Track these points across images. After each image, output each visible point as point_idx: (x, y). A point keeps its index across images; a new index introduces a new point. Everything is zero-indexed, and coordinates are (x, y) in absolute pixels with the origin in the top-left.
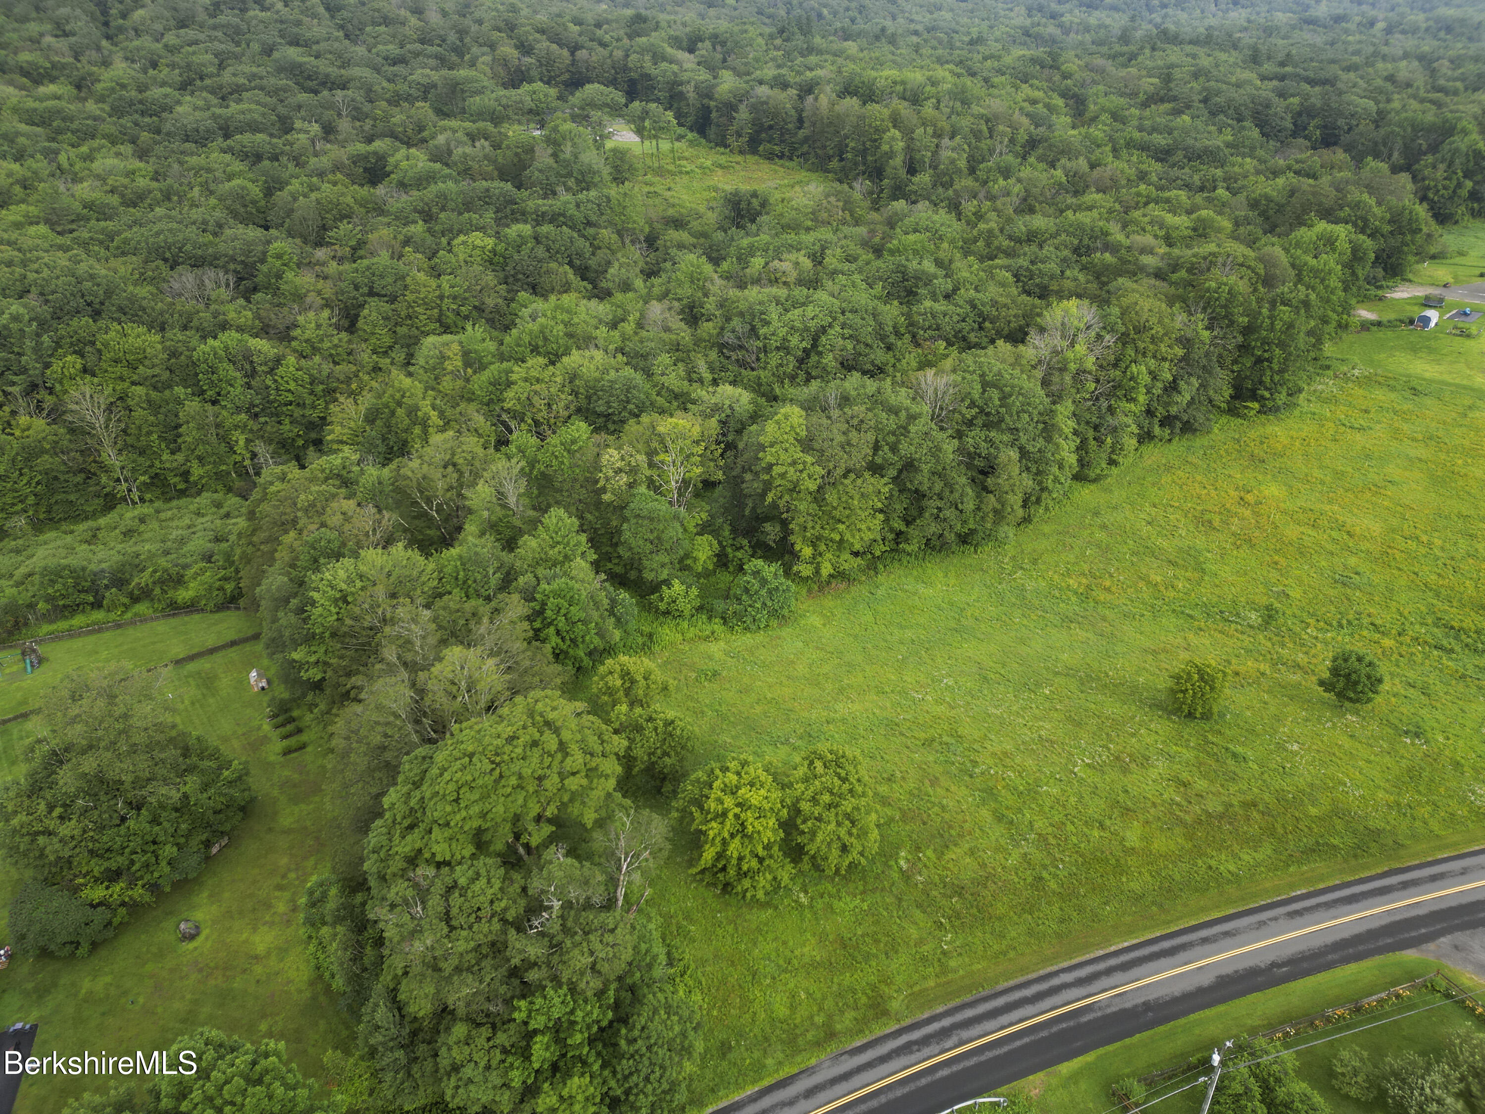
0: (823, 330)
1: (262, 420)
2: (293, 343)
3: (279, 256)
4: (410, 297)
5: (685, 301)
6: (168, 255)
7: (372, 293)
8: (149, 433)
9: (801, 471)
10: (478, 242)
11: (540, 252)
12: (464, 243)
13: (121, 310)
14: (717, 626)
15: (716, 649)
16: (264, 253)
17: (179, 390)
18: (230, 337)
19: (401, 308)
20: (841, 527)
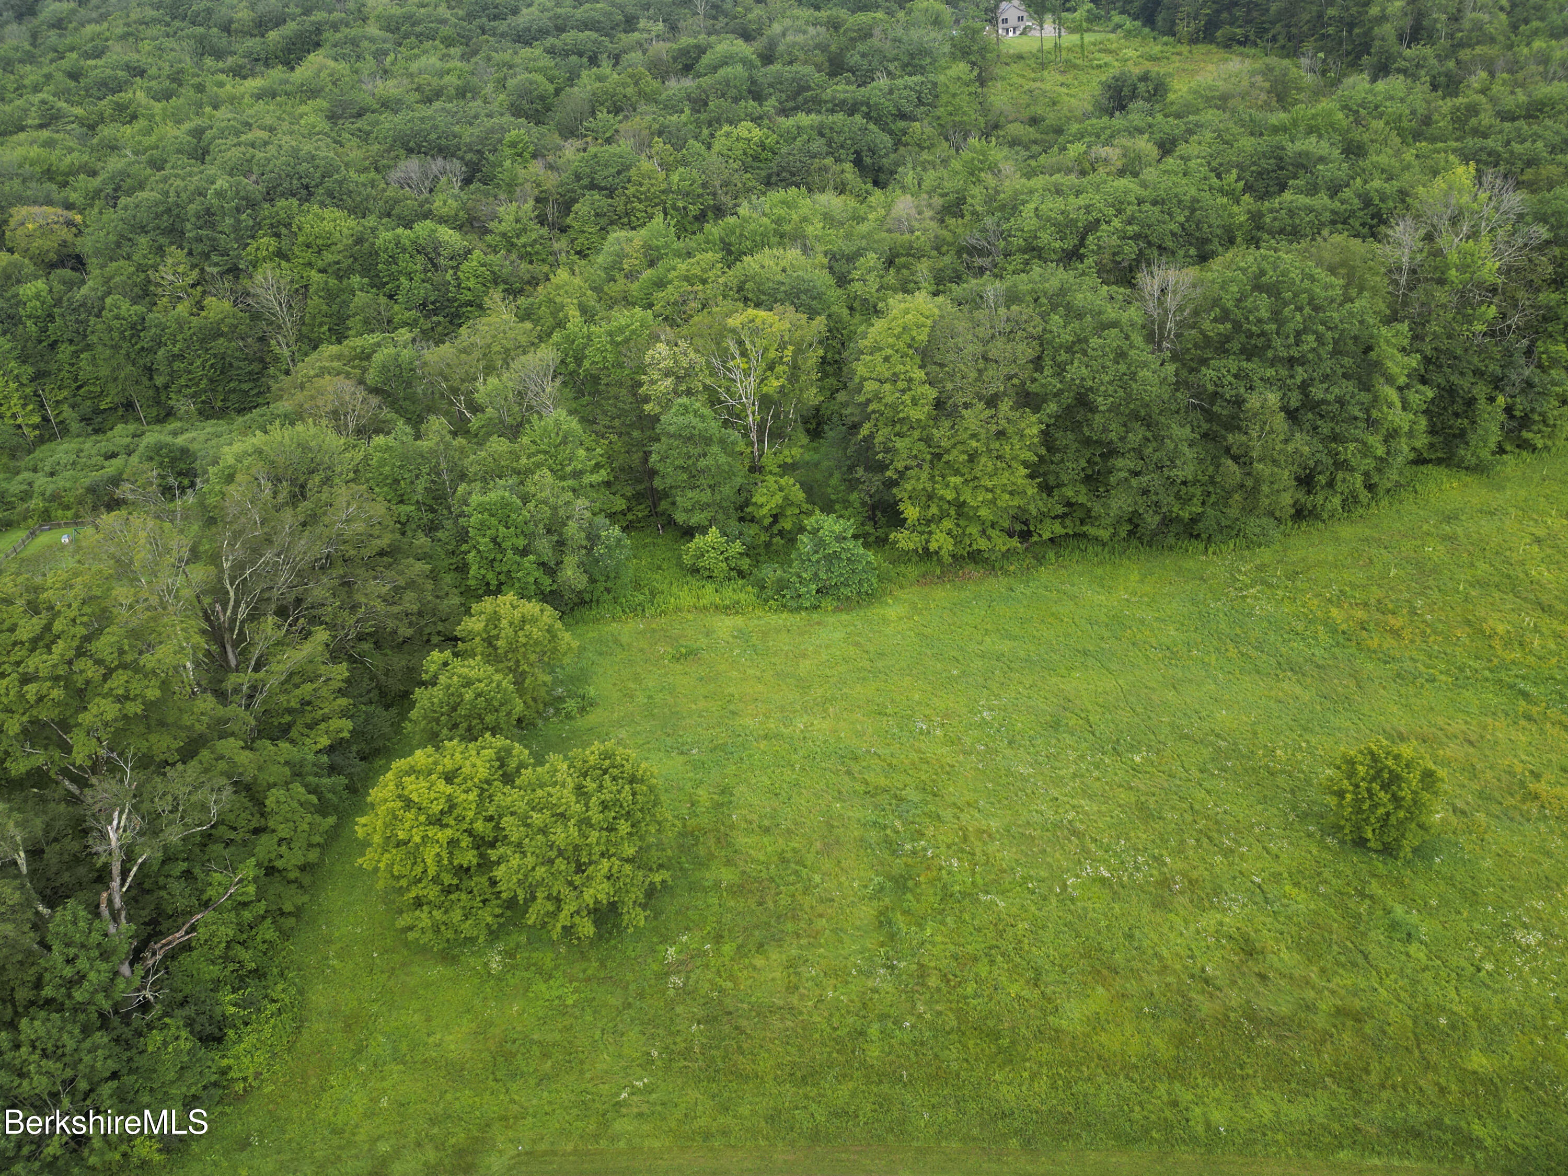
0: (1093, 226)
1: (435, 319)
2: (488, 238)
3: (513, 145)
4: (631, 190)
5: (952, 197)
6: (412, 144)
7: (593, 186)
8: (321, 325)
9: (903, 391)
10: (745, 134)
11: (818, 145)
12: (728, 135)
13: (331, 194)
14: (746, 594)
15: (725, 625)
16: (500, 141)
17: (356, 280)
18: (422, 228)
19: (619, 203)
20: (956, 480)
